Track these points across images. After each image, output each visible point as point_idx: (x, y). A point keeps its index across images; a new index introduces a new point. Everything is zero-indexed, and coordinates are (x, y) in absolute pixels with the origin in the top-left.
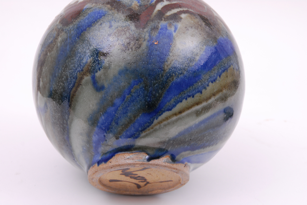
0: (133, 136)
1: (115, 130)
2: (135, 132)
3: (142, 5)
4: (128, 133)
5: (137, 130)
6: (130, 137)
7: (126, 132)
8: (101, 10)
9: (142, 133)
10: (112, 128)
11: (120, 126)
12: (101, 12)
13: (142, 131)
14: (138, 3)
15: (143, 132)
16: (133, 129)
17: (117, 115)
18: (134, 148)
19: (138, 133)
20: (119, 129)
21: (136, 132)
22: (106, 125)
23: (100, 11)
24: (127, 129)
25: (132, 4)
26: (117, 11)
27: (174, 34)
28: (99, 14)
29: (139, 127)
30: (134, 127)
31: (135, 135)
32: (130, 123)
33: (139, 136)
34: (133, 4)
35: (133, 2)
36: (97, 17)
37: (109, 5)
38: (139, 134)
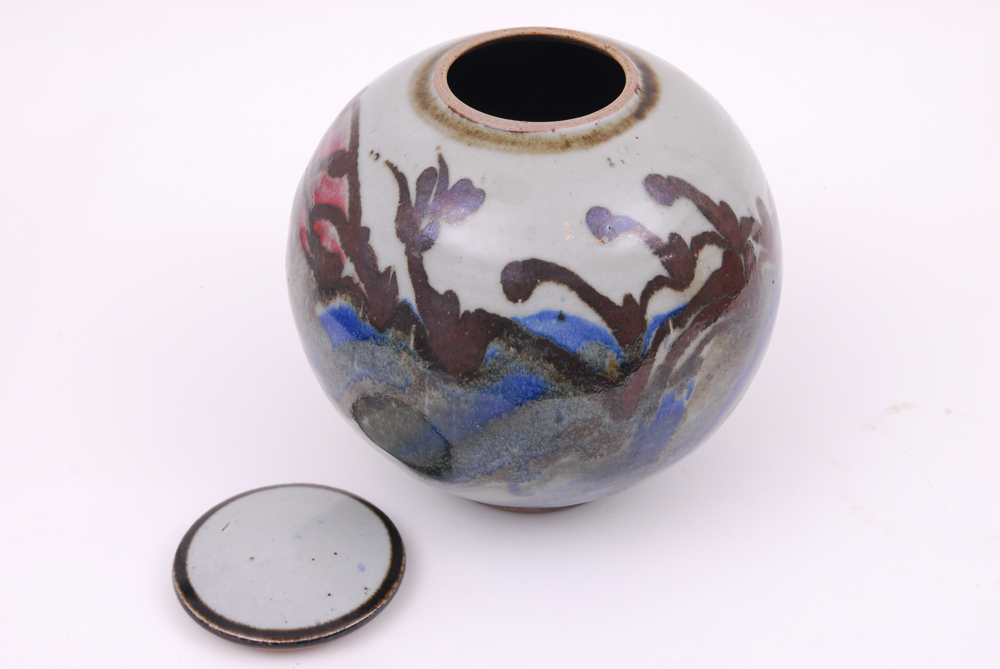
3: (627, 365)
8: (534, 377)
12: (534, 381)
14: (618, 358)
23: (531, 377)
25: (604, 363)
26: (573, 384)
27: (686, 403)
28: (531, 388)
34: (607, 361)
35: (606, 357)
36: (526, 394)
37: (552, 365)
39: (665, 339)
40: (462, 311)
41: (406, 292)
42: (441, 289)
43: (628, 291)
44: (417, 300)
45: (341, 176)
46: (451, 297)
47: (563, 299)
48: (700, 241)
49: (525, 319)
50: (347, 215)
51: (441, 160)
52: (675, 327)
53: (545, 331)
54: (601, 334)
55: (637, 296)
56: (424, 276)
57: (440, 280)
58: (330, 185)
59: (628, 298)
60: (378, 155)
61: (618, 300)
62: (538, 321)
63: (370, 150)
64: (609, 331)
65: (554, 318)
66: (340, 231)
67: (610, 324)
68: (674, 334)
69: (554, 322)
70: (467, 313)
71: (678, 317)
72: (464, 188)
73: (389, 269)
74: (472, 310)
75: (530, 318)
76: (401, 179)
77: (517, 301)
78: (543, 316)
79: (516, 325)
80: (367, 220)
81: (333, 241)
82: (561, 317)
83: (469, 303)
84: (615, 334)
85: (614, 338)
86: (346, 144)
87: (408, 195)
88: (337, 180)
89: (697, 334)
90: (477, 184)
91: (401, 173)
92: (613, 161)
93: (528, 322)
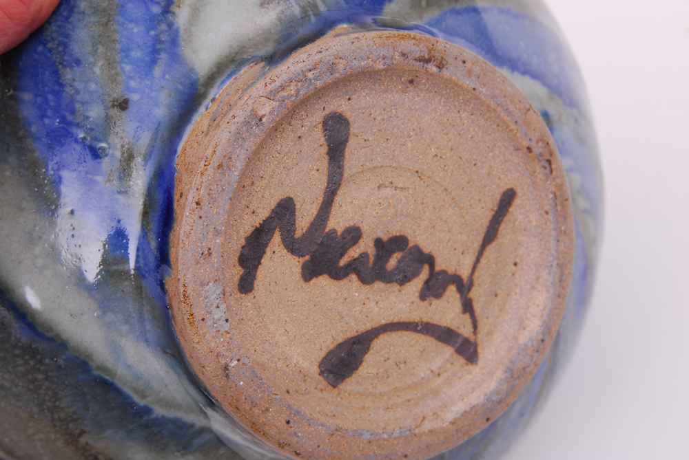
0: (158, 46)
1: (93, 86)
2: (152, 33)
4: (137, 54)
5: (153, 22)
6: (154, 62)
7: (127, 57)
9: (174, 13)
10: (77, 92)
11: (92, 60)
13: (167, 10)
15: (173, 8)
16: (135, 30)
17: (56, 42)
18: (201, 81)
19: (163, 27)
20: (97, 70)
21: (154, 28)
22: (52, 104)
24: (118, 46)
29: (147, 8)
30: (131, 21)
31: (162, 42)
32: (109, 21)
33: (177, 31)
38: (170, 25)
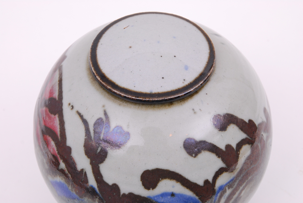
39: (224, 195)
40: (122, 193)
41: (92, 182)
42: (110, 183)
43: (206, 178)
44: (98, 187)
45: (55, 115)
46: (115, 188)
47: (173, 187)
48: (240, 145)
49: (154, 197)
50: (59, 138)
51: (105, 114)
52: (229, 188)
53: (165, 201)
54: (193, 200)
55: (210, 180)
56: (101, 176)
57: (109, 178)
58: (50, 118)
59: (206, 182)
60: (73, 107)
61: (201, 183)
62: (161, 197)
63: (68, 103)
64: (197, 198)
65: (169, 195)
66: (56, 144)
67: (197, 195)
68: (228, 192)
69: (169, 197)
70: (124, 194)
71: (230, 184)
72: (119, 131)
73: (82, 170)
74: (127, 193)
75: (156, 196)
76: (85, 122)
77: (150, 189)
78: (164, 195)
79: (150, 200)
80: (70, 142)
81: (53, 149)
82: (173, 195)
83: (125, 189)
84: (200, 198)
85: (199, 200)
86: (56, 95)
87: (90, 132)
88: (53, 116)
89: (239, 188)
90: (125, 129)
91: (85, 120)
92: (196, 110)
93: (156, 198)
